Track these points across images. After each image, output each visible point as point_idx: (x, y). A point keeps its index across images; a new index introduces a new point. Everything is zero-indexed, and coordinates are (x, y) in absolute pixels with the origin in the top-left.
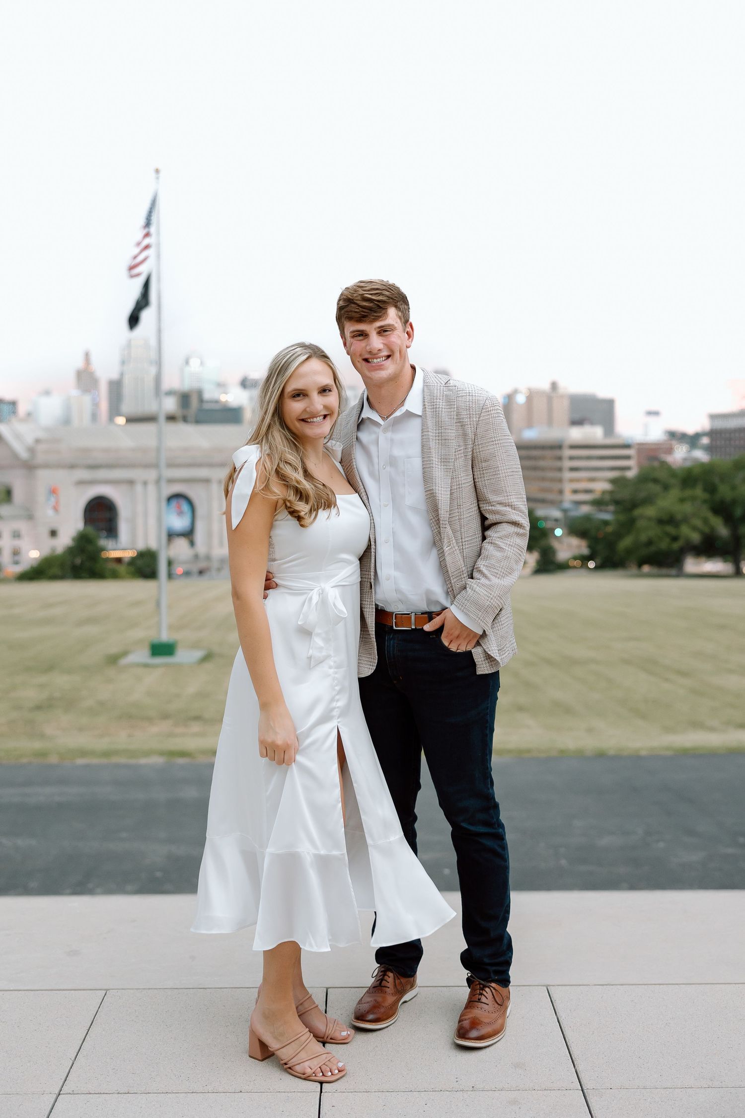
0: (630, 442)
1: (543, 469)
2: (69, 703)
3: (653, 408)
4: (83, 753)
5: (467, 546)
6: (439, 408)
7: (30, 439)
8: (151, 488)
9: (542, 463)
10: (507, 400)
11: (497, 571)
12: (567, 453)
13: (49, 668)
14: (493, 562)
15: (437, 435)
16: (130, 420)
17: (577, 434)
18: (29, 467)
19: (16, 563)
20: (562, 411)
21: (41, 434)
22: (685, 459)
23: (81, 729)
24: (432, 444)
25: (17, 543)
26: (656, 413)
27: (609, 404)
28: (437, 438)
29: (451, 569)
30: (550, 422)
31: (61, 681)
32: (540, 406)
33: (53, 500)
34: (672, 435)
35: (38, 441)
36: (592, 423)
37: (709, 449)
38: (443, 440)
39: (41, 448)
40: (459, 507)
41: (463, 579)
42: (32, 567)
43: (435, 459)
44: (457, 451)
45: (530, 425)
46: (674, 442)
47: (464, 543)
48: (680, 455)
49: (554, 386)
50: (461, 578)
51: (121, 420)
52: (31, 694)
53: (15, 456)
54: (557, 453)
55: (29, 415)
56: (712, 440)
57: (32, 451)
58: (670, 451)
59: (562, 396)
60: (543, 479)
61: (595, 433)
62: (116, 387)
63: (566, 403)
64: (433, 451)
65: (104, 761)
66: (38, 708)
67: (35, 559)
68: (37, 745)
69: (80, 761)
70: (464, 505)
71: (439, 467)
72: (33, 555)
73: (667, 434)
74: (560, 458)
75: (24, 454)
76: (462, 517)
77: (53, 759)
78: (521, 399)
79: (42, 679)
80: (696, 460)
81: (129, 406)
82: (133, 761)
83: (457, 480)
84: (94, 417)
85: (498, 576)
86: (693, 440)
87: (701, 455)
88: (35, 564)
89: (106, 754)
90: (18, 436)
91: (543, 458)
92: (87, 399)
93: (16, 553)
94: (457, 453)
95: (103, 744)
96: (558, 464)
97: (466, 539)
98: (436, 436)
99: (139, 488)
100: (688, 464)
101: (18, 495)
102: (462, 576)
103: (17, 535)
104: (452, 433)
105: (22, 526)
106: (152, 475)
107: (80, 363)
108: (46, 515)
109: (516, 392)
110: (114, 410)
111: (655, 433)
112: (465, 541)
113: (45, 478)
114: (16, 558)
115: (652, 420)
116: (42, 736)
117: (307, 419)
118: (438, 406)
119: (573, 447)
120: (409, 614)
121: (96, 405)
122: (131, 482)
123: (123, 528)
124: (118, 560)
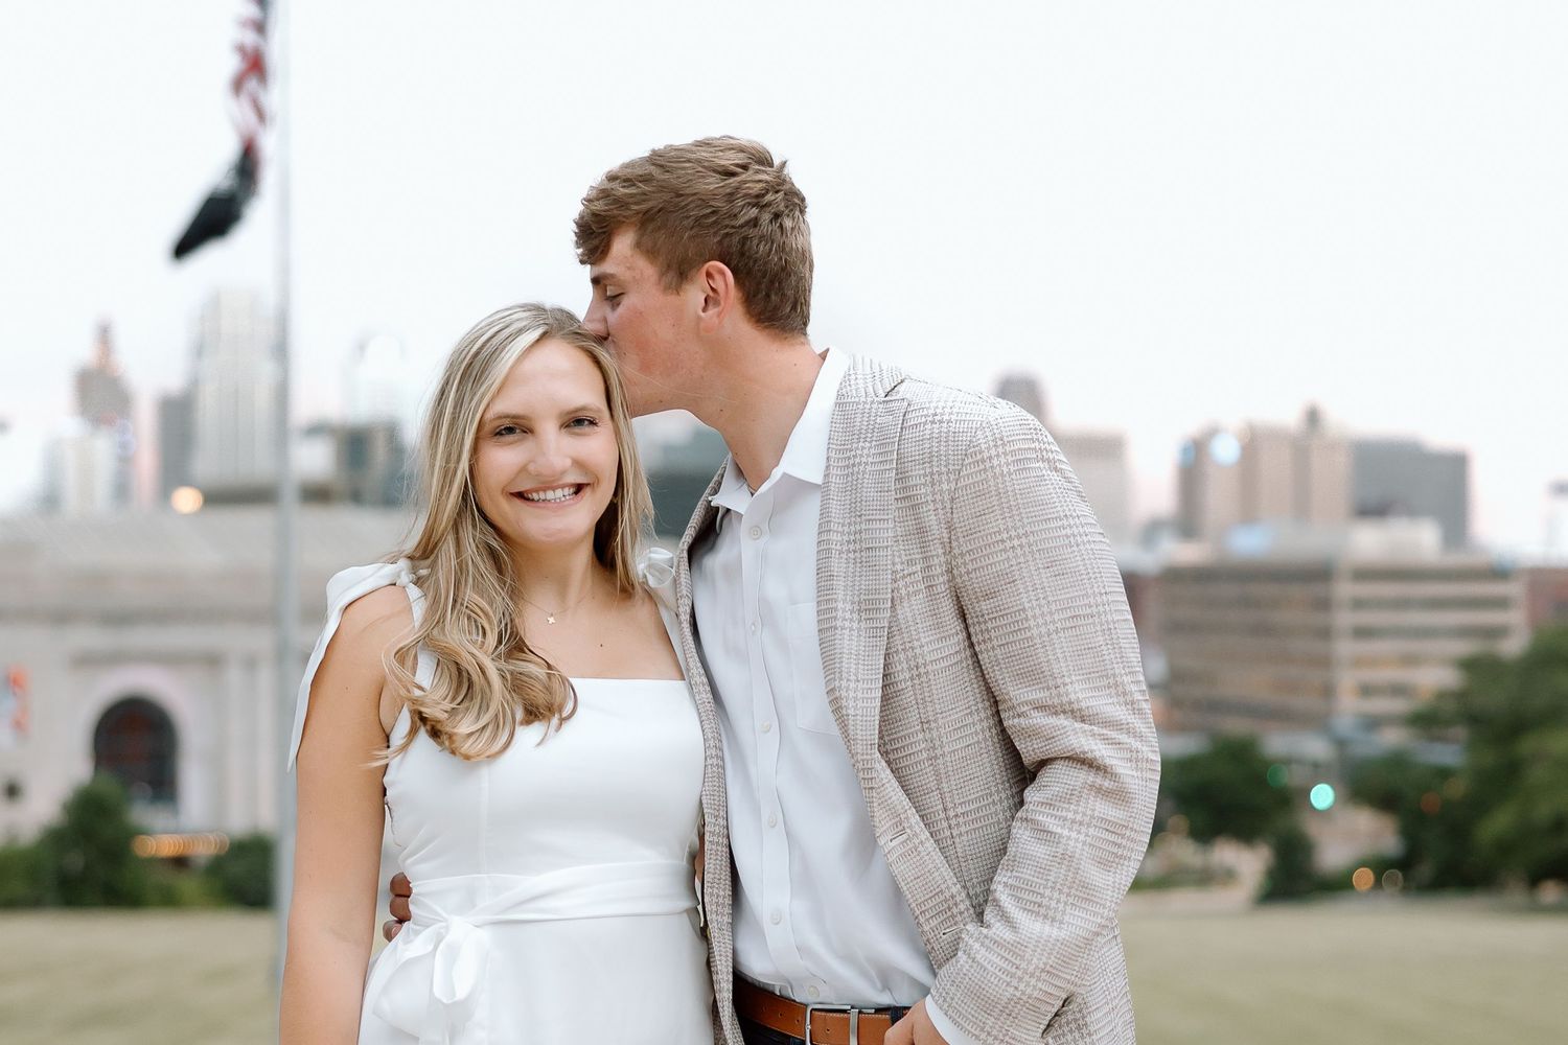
0: (1507, 563)
1: (1279, 632)
5: (963, 829)
6: (860, 464)
8: (266, 677)
9: (1277, 617)
10: (1187, 454)
11: (1039, 900)
12: (1347, 590)
14: (1026, 873)
15: (852, 538)
16: (218, 498)
17: (1371, 542)
20: (1332, 480)
24: (838, 565)
27: (1456, 465)
28: (852, 547)
29: (914, 894)
30: (1302, 509)
32: (1276, 472)
36: (1410, 513)
38: (863, 551)
40: (925, 726)
41: (959, 918)
43: (843, 606)
44: (904, 577)
45: (1248, 517)
47: (953, 822)
49: (1312, 418)
50: (953, 916)
51: (187, 500)
54: (1321, 590)
59: (1334, 445)
60: (1281, 658)
61: (1416, 539)
62: (178, 415)
63: (1343, 463)
64: (839, 584)
70: (940, 722)
71: (855, 625)
74: (1326, 605)
76: (939, 752)
78: (1226, 452)
81: (209, 463)
83: (910, 654)
84: (122, 490)
85: (1042, 911)
91: (1280, 604)
92: (103, 448)
94: (901, 583)
96: (1321, 619)
97: (960, 810)
98: (849, 542)
99: (234, 676)
102: (955, 910)
104: (886, 531)
106: (260, 640)
109: (1212, 432)
110: (174, 472)
112: (956, 816)
117: (531, 491)
118: (857, 460)
119: (1360, 575)
120: (844, 1011)
121: (125, 460)
122: (212, 661)
123: (193, 778)
124: (180, 862)
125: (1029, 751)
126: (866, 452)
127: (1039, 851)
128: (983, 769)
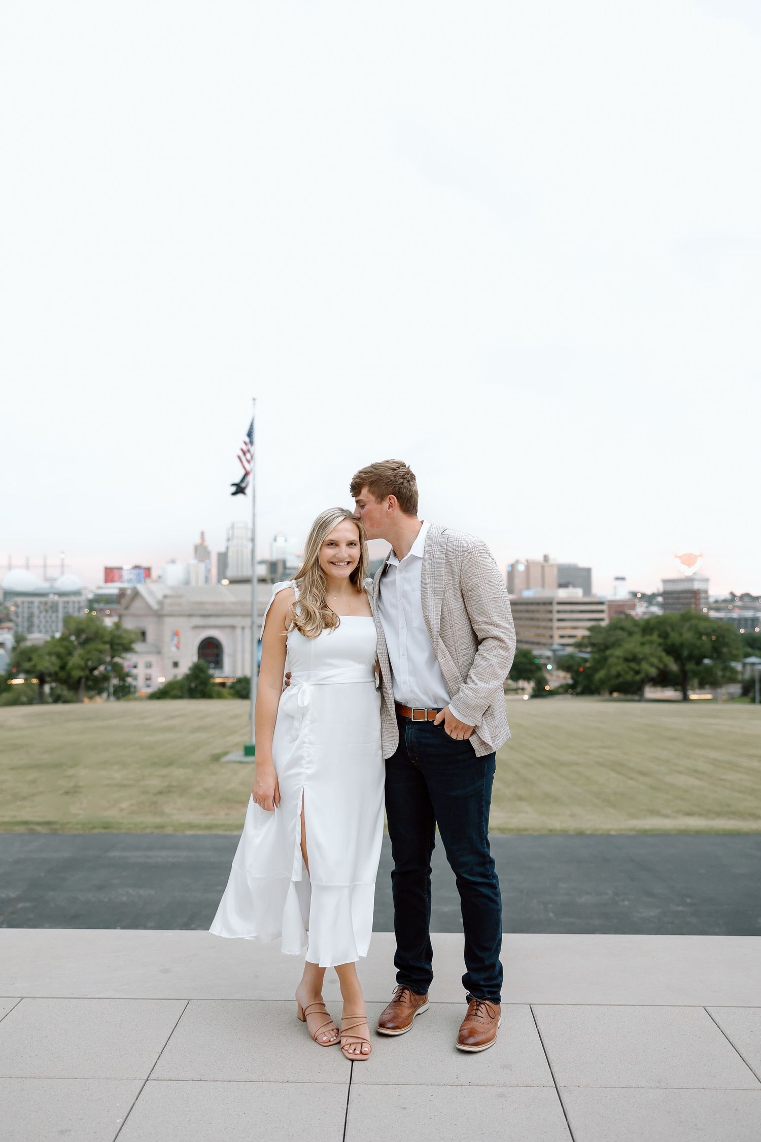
0: (603, 600)
1: (538, 620)
2: (183, 789)
3: (620, 575)
4: (191, 826)
5: (461, 657)
7: (160, 596)
8: (247, 632)
9: (537, 615)
10: (510, 568)
11: (483, 676)
12: (556, 608)
13: (170, 764)
14: (480, 670)
15: (432, 573)
16: (232, 582)
17: (563, 594)
18: (159, 615)
19: (148, 686)
20: (552, 576)
21: (168, 592)
22: (644, 613)
23: (191, 809)
24: (428, 580)
25: (149, 671)
26: (623, 579)
27: (588, 571)
29: (447, 676)
30: (543, 586)
31: (178, 773)
32: (536, 573)
33: (176, 639)
34: (634, 594)
35: (165, 597)
36: (574, 586)
37: (662, 606)
38: (436, 576)
39: (167, 601)
40: (452, 628)
41: (459, 683)
42: (159, 689)
43: (430, 592)
44: (447, 584)
45: (528, 587)
46: (637, 601)
47: (458, 655)
48: (640, 611)
49: (546, 558)
50: (457, 682)
51: (225, 582)
52: (155, 783)
53: (149, 607)
54: (549, 608)
55: (160, 577)
56: (665, 599)
57: (161, 603)
58: (633, 607)
59: (552, 566)
60: (538, 627)
61: (576, 593)
62: (223, 558)
63: (555, 571)
64: (428, 585)
65: (207, 832)
66: (161, 793)
67: (162, 683)
68: (158, 820)
69: (189, 833)
70: (456, 626)
72: (161, 680)
73: (631, 595)
74: (551, 612)
75: (155, 606)
76: (455, 635)
77: (169, 830)
78: (521, 568)
79: (164, 771)
80: (653, 613)
81: (231, 572)
82: (228, 833)
83: (448, 604)
84: (207, 579)
85: (484, 680)
86: (649, 599)
87: (656, 610)
88: (162, 687)
89: (209, 827)
90: (151, 593)
91: (538, 611)
92: (202, 566)
93: (148, 679)
94: (447, 586)
95: (206, 820)
96: (550, 616)
97: (460, 652)
98: (430, 574)
99: (239, 632)
100: (646, 617)
101: (150, 636)
102: (458, 680)
103: (149, 665)
104: (442, 571)
105: (152, 659)
106: (247, 622)
107: (198, 541)
108: (171, 651)
109: (517, 562)
110: (222, 574)
111: (621, 593)
113: (170, 624)
114: (148, 682)
115: (619, 583)
116: (162, 814)
117: (335, 562)
118: (433, 551)
119: (559, 603)
120: (423, 710)
121: (208, 571)
122: (233, 627)
123: (227, 661)
124: (223, 685)
125: (480, 635)
126: (436, 549)
127: (484, 663)
128: (468, 640)
